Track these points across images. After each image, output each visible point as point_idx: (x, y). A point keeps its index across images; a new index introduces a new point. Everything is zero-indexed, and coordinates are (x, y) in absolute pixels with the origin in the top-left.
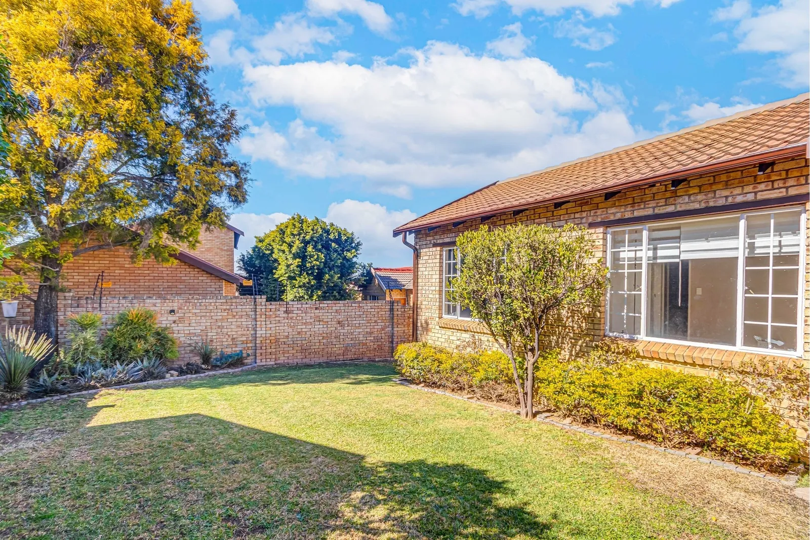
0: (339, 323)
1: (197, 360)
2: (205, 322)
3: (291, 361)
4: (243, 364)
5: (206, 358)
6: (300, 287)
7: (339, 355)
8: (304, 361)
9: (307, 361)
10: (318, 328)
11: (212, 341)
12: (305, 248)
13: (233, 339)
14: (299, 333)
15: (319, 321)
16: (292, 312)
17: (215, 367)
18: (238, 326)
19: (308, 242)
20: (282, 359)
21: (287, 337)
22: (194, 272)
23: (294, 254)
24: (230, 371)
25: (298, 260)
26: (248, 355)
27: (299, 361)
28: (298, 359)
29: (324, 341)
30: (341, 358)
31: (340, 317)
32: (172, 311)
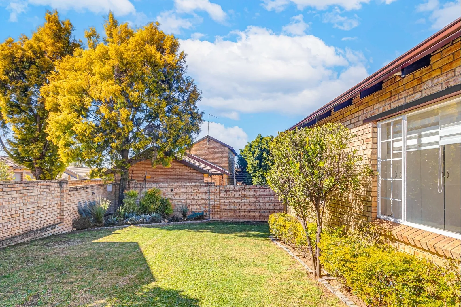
0: (256, 198)
1: (180, 216)
2: (186, 196)
3: (229, 219)
4: (204, 219)
5: (184, 215)
6: (259, 177)
7: (257, 218)
8: (236, 220)
9: (237, 220)
10: (244, 201)
11: (189, 206)
12: (262, 154)
13: (199, 205)
14: (233, 204)
15: (245, 197)
16: (229, 191)
17: (188, 220)
18: (202, 199)
19: (264, 151)
20: (224, 218)
21: (226, 205)
22: (190, 170)
23: (255, 158)
24: (195, 222)
25: (257, 161)
26: (207, 214)
27: (234, 220)
28: (233, 218)
29: (248, 209)
30: (258, 219)
31: (258, 195)
32: (172, 190)
